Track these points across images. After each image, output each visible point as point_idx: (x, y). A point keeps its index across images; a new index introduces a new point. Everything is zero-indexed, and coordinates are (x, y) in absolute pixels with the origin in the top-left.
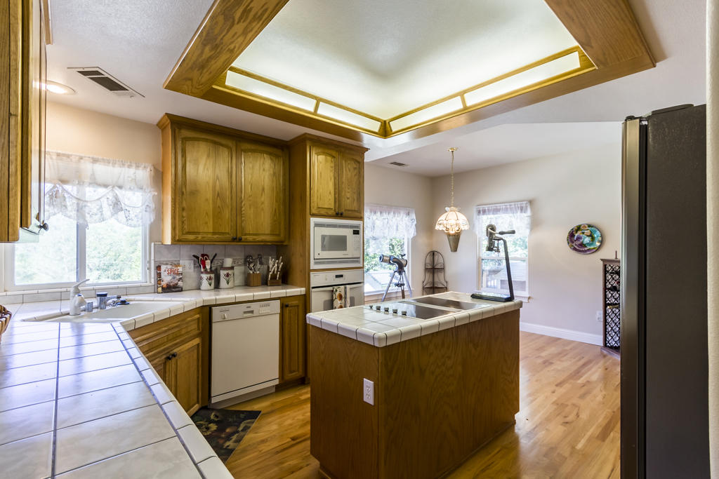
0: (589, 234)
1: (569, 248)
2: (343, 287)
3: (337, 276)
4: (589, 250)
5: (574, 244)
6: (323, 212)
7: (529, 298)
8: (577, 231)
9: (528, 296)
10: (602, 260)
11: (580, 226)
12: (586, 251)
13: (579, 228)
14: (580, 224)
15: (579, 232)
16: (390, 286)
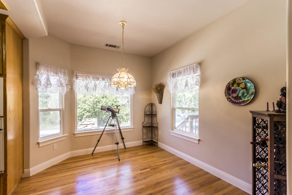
0: (243, 87)
1: (226, 100)
4: (244, 102)
5: (230, 97)
7: (199, 140)
8: (233, 84)
9: (198, 138)
10: (251, 112)
11: (235, 79)
12: (240, 103)
13: (234, 82)
14: (235, 77)
15: (235, 85)
16: (106, 126)
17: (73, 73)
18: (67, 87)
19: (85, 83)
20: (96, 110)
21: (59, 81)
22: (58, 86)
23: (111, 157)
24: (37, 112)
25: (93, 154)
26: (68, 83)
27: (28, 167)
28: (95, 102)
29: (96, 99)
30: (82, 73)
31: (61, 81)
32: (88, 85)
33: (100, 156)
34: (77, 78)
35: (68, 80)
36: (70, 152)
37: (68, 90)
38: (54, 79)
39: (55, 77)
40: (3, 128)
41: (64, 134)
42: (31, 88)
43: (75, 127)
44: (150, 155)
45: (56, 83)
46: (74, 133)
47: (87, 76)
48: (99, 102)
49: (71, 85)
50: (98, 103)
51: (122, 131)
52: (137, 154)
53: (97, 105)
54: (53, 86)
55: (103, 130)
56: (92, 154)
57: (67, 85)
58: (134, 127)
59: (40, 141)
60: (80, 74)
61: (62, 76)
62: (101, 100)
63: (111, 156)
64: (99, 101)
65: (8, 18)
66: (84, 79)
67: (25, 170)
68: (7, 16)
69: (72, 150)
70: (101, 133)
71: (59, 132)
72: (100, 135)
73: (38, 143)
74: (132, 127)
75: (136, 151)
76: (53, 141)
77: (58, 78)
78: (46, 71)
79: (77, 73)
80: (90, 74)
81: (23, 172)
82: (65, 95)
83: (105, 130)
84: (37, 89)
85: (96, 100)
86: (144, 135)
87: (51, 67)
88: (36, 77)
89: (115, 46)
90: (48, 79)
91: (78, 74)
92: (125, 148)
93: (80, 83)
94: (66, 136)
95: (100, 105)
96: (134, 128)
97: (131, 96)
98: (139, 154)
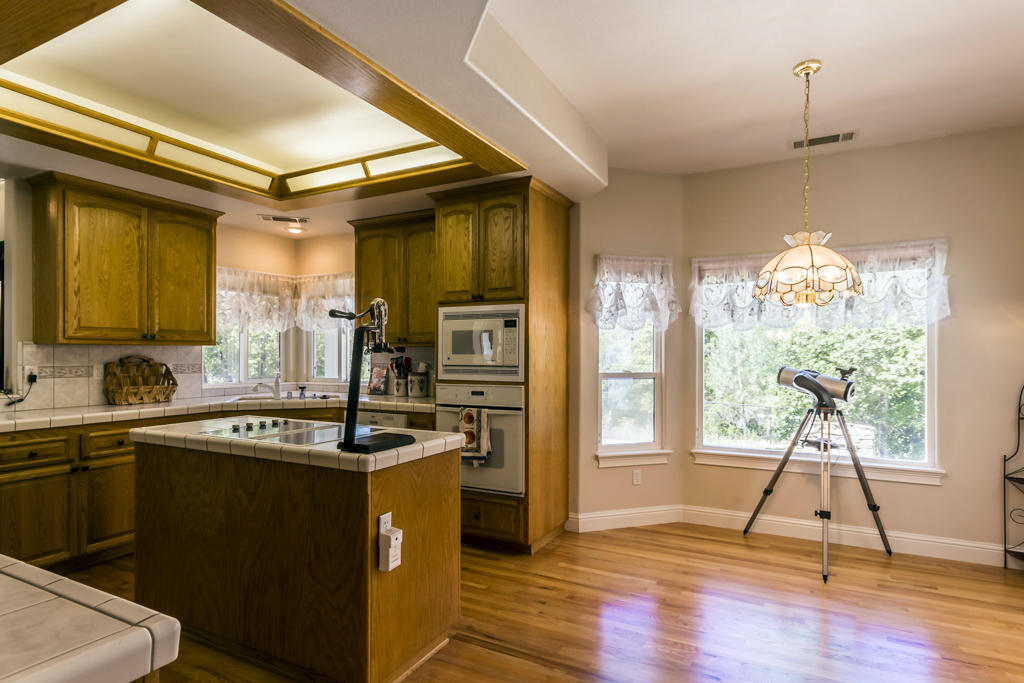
2: (475, 410)
3: (474, 393)
6: (453, 298)
16: (794, 443)
17: (690, 265)
18: (671, 310)
19: (724, 292)
20: (875, 388)
21: (648, 294)
22: (645, 310)
23: (809, 561)
24: (596, 378)
25: (747, 535)
26: (674, 299)
27: (576, 511)
28: (870, 355)
29: (875, 341)
30: (714, 261)
31: (652, 294)
32: (736, 297)
33: (767, 546)
34: (701, 278)
35: (675, 290)
36: (681, 507)
37: (674, 320)
38: (634, 290)
39: (637, 285)
40: (523, 407)
41: (662, 448)
42: (584, 320)
43: (694, 434)
44: (1002, 613)
45: (640, 301)
46: (693, 451)
47: (731, 269)
48: (890, 354)
49: (684, 302)
50: (885, 360)
51: (868, 475)
52: (936, 589)
53: (879, 370)
54: (629, 310)
55: (781, 457)
56: (745, 532)
57: (671, 303)
58: (943, 471)
59: (600, 455)
60: (710, 266)
61: (658, 279)
62: (901, 344)
63: (809, 558)
64: (888, 348)
65: (532, 180)
66: (723, 280)
67: (571, 515)
68: (530, 178)
69: (686, 501)
70: (775, 467)
71: (652, 440)
72: (771, 475)
73: (597, 458)
74: (936, 470)
75: (935, 580)
76: (629, 462)
77: (644, 286)
78: (614, 274)
79: (699, 262)
80: (742, 260)
81: (567, 518)
82: (668, 333)
83: (791, 458)
84: (594, 321)
85: (874, 347)
86: (1010, 523)
87: (627, 260)
88: (594, 291)
89: (835, 138)
90: (619, 295)
91: (705, 266)
92: (889, 552)
93: (709, 294)
94: (668, 454)
95: (894, 368)
96: (943, 476)
97: (930, 327)
98: (942, 591)
